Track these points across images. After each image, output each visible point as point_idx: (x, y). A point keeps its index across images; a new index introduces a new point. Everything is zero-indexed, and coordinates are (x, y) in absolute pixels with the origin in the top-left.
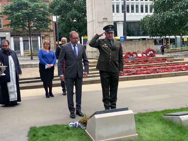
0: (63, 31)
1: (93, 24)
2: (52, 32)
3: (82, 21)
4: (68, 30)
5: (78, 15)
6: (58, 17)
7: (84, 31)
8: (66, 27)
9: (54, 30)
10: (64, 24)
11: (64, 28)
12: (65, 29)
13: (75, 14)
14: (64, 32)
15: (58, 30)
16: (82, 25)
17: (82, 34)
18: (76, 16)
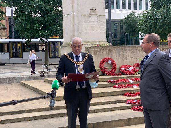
0: (21, 28)
1: (73, 18)
2: (4, 30)
3: (49, 15)
4: (28, 27)
5: (43, 7)
6: (14, 9)
7: (52, 29)
8: (26, 22)
9: (8, 28)
10: (24, 19)
11: (23, 24)
12: (24, 26)
13: (39, 5)
14: (23, 30)
15: (13, 27)
16: (49, 21)
17: (49, 33)
18: (40, 8)
